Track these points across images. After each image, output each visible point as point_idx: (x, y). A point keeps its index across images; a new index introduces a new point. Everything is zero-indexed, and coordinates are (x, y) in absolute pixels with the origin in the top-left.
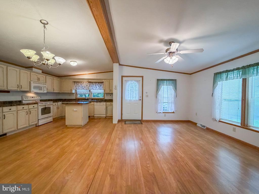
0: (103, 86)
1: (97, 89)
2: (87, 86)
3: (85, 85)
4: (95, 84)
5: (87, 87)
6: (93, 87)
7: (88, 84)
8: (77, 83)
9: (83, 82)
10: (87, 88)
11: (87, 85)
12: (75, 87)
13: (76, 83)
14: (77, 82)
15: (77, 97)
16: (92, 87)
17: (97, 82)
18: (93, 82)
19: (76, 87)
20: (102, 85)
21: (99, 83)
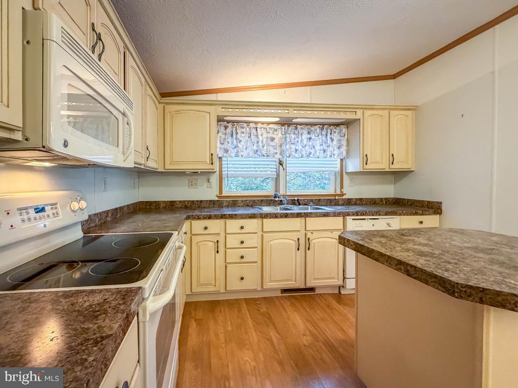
0: (339, 140)
1: (316, 152)
2: (273, 139)
3: (265, 135)
4: (305, 132)
5: (272, 144)
6: (299, 147)
7: (276, 130)
8: (230, 125)
9: (256, 123)
10: (272, 151)
11: (270, 135)
12: (219, 145)
13: (222, 129)
14: (228, 122)
15: (224, 194)
16: (293, 147)
17: (315, 124)
18: (297, 124)
19: (226, 146)
20: (336, 137)
21: (322, 129)
